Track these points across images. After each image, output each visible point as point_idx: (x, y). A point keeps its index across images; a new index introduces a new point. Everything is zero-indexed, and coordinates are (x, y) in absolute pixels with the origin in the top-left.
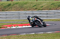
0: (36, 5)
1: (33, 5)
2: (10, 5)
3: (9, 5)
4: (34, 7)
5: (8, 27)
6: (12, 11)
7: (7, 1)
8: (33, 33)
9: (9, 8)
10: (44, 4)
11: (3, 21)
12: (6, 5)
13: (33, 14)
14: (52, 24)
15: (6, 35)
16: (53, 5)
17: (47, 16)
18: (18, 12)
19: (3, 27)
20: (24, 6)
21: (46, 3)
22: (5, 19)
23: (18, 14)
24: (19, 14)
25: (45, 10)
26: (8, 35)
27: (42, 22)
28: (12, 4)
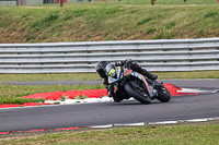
0: (148, 20)
1: (140, 20)
2: (56, 18)
3: (53, 18)
4: (141, 28)
5: (47, 99)
6: (63, 41)
7: (44, 2)
8: (139, 122)
9: (50, 29)
10: (178, 16)
11: (30, 77)
12: (39, 19)
13: (139, 50)
14: (210, 89)
15: (39, 129)
16: (211, 19)
17: (191, 61)
18: (85, 43)
19: (28, 99)
20: (106, 22)
21: (185, 13)
22: (38, 71)
23: (84, 52)
24: (89, 52)
25: (182, 36)
26: (47, 129)
27: (150, 84)
28: (62, 15)
